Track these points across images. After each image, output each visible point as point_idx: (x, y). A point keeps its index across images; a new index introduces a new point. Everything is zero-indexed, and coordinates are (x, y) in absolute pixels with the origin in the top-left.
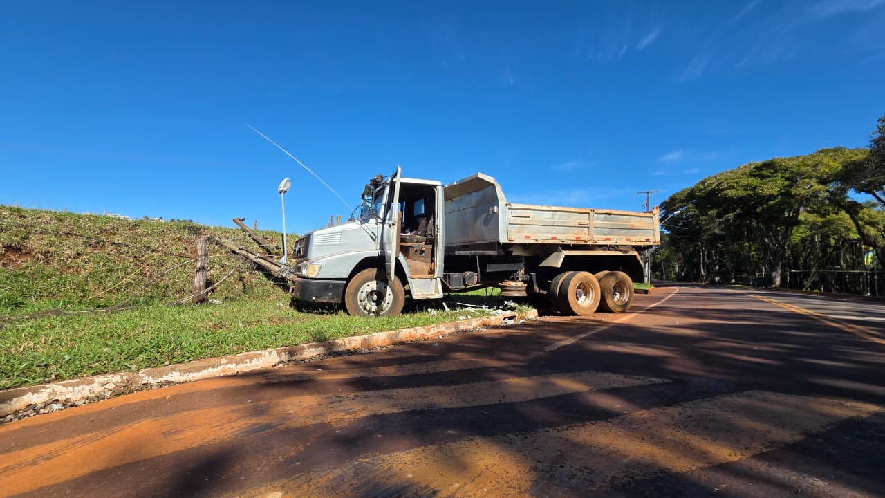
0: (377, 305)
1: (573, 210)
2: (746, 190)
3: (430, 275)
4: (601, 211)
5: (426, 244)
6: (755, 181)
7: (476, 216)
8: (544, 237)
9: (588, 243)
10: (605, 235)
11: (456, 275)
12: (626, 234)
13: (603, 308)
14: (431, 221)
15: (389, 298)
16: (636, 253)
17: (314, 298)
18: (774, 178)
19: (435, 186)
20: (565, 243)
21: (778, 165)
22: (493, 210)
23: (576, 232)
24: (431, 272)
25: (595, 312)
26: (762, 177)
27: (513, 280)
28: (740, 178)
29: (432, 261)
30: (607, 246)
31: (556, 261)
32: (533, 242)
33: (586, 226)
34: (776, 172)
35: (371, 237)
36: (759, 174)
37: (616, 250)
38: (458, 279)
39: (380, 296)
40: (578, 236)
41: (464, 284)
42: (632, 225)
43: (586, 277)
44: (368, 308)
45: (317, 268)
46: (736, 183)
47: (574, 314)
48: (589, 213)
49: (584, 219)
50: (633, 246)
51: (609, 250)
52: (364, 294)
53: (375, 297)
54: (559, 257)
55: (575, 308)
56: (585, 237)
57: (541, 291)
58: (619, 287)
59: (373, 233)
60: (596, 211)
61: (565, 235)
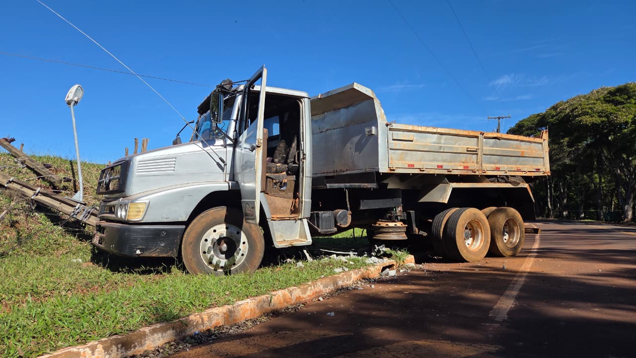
0: (226, 258)
1: (461, 132)
2: (600, 116)
3: (293, 215)
4: (491, 135)
5: (288, 174)
6: (609, 108)
7: (345, 139)
8: (429, 165)
9: (477, 173)
10: (494, 164)
11: (325, 215)
12: (516, 163)
13: (493, 252)
14: (294, 145)
15: (243, 248)
16: (526, 185)
17: (138, 252)
18: (628, 105)
19: (299, 98)
20: (452, 173)
21: (631, 90)
22: (371, 131)
23: (463, 160)
24: (295, 210)
25: (486, 257)
26: (617, 103)
27: (391, 219)
28: (594, 104)
29: (295, 196)
30: (496, 176)
31: (442, 194)
32: (417, 171)
33: (474, 152)
34: (629, 98)
35: (218, 164)
36: (613, 100)
37: (506, 182)
38: (328, 219)
39: (230, 245)
40: (466, 164)
41: (336, 226)
42: (523, 152)
43: (475, 214)
44: (214, 262)
45: (143, 208)
46: (590, 108)
47: (463, 261)
48: (477, 137)
49: (472, 144)
50: (523, 177)
51: (498, 182)
52: (209, 244)
53: (224, 247)
54: (445, 191)
55: (464, 254)
56: (473, 166)
57: (421, 233)
58: (509, 227)
59: (221, 159)
60: (485, 135)
61: (453, 164)
